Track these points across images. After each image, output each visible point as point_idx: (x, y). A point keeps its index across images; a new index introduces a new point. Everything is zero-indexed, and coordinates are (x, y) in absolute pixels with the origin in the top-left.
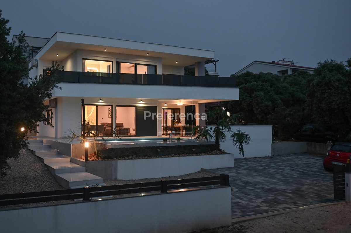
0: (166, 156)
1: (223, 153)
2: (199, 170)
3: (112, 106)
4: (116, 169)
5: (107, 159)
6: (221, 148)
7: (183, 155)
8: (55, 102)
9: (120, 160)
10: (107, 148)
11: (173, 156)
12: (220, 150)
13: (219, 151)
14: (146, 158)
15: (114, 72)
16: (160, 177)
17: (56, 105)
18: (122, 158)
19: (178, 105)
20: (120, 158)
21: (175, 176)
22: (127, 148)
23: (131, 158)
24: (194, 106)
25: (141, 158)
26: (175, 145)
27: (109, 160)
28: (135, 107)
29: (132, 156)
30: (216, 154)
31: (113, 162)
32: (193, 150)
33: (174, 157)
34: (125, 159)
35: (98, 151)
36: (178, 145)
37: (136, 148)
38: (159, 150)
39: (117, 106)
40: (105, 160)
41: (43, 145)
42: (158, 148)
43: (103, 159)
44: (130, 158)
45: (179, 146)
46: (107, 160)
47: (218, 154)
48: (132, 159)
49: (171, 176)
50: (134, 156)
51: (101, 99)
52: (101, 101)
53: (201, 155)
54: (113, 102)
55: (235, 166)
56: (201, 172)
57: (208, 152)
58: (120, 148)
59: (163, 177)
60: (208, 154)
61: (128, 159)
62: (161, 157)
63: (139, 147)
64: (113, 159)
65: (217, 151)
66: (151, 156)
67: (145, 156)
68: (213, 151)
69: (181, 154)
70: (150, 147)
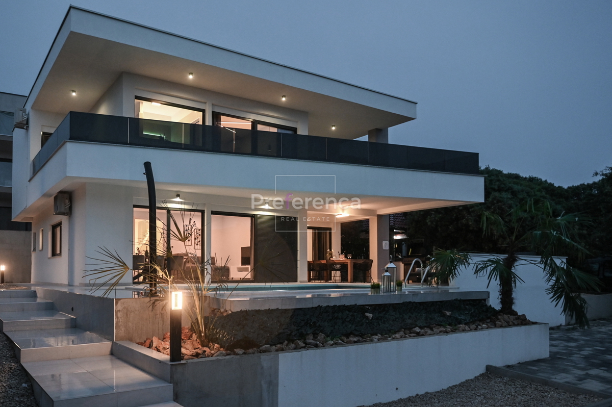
0: (402, 333)
1: (523, 321)
2: (482, 370)
3: (203, 212)
4: (273, 384)
5: (241, 347)
6: (514, 308)
7: (442, 329)
8: (67, 201)
9: (282, 350)
10: (229, 312)
11: (418, 335)
12: (515, 313)
13: (512, 316)
14: (355, 342)
16: (396, 399)
17: (71, 208)
18: (286, 342)
19: (337, 217)
20: (282, 343)
21: (430, 391)
23: (311, 341)
24: (367, 222)
25: (340, 341)
26: (402, 302)
27: (250, 351)
28: (253, 217)
29: (315, 336)
30: (511, 323)
31: (265, 360)
32: (448, 313)
33: (423, 335)
34: (297, 348)
35: (206, 319)
36: (408, 301)
38: (370, 315)
39: (213, 213)
40: (235, 354)
41: (36, 301)
42: (362, 309)
43: (231, 348)
44: (310, 344)
45: (410, 302)
46: (244, 353)
47: (516, 323)
48: (316, 346)
49: (420, 393)
51: (178, 196)
52: (178, 199)
53: (479, 327)
54: (205, 204)
55: (550, 355)
56: (489, 375)
57: (489, 321)
58: (267, 310)
59: (402, 398)
60: (495, 326)
61: (307, 346)
62: (393, 339)
63: (316, 306)
64: (261, 348)
65: (509, 315)
66: (362, 336)
67: (348, 336)
68: (499, 317)
69: (435, 327)
70: (344, 306)
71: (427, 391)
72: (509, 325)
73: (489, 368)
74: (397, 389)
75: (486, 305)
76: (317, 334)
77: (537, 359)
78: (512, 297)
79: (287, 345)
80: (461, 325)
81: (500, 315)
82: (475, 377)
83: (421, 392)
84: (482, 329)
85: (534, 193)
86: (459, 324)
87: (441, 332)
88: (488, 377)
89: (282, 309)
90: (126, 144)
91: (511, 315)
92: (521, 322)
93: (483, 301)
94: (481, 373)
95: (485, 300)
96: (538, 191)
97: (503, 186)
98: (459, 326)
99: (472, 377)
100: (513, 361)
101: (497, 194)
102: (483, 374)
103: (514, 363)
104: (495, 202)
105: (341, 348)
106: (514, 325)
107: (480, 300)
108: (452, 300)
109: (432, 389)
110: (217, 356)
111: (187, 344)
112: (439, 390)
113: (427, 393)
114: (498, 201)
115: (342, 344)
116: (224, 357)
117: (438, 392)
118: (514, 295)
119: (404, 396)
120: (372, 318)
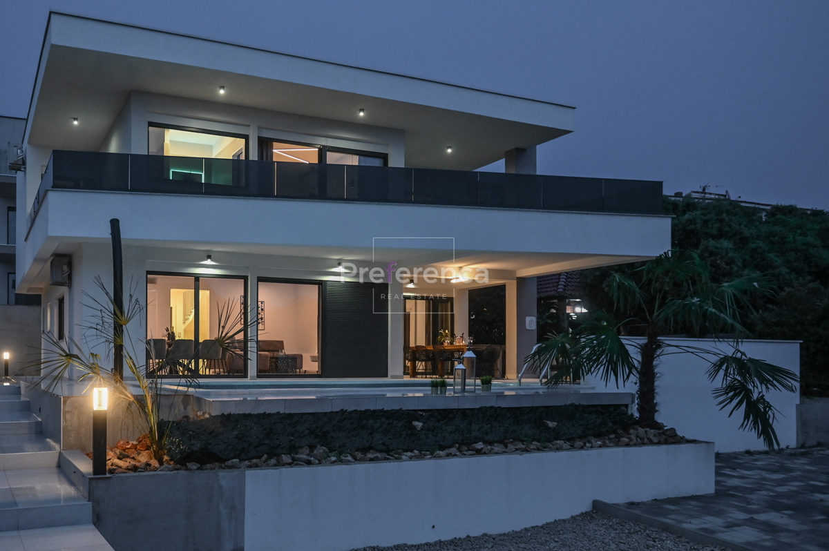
0: (453, 450)
1: (670, 438)
2: (586, 507)
3: (245, 278)
4: (237, 511)
5: (196, 461)
6: (659, 418)
7: (521, 446)
8: (65, 268)
9: (257, 466)
10: (207, 416)
11: (479, 452)
12: (658, 426)
13: (652, 431)
14: (371, 460)
15: (251, 158)
16: (432, 540)
17: (70, 277)
18: (266, 456)
20: (259, 457)
21: (490, 533)
22: (291, 415)
23: (304, 457)
25: (350, 458)
26: (478, 407)
27: (208, 466)
28: (320, 284)
29: (312, 448)
30: (646, 440)
31: (225, 478)
32: (551, 424)
33: (485, 453)
34: (279, 464)
36: (488, 405)
37: (326, 413)
38: (419, 425)
39: (260, 279)
40: (187, 469)
42: (413, 415)
43: (182, 461)
44: (299, 460)
45: (492, 408)
46: (199, 469)
47: (655, 440)
48: (309, 463)
49: (472, 535)
50: (321, 450)
51: (209, 257)
52: (209, 262)
53: (588, 445)
54: (248, 268)
55: (716, 490)
56: (594, 515)
57: (612, 436)
58: (261, 414)
59: (443, 540)
60: (618, 444)
61: (294, 463)
62: (434, 457)
63: (338, 410)
64: (226, 463)
65: (648, 429)
66: (388, 451)
67: (365, 450)
68: (631, 431)
69: (512, 442)
70: (382, 410)
71: (485, 532)
72: (642, 442)
73: (596, 505)
74: (433, 527)
75: (627, 414)
76: (316, 447)
77: (690, 495)
78: (655, 401)
79: (266, 461)
80: (558, 442)
81: (634, 428)
82: (572, 517)
83: (476, 532)
84: (592, 447)
85: (794, 237)
86: (557, 440)
87: (516, 450)
88: (593, 517)
89: (284, 414)
90: (127, 190)
91: (651, 429)
92: (666, 440)
93: (623, 408)
94: (584, 511)
95: (626, 406)
96: (800, 235)
97: (727, 229)
98: (556, 442)
99: (567, 516)
100: (644, 495)
101: (712, 243)
102: (586, 513)
103: (645, 500)
104: (706, 255)
105: (346, 466)
106: (651, 443)
107: (617, 407)
108: (566, 406)
109: (493, 530)
110: (161, 470)
111: (143, 455)
112: (506, 532)
113: (485, 535)
114: (712, 254)
115: (349, 461)
116: (169, 473)
117: (504, 534)
118: (657, 399)
119: (446, 536)
120: (422, 429)
